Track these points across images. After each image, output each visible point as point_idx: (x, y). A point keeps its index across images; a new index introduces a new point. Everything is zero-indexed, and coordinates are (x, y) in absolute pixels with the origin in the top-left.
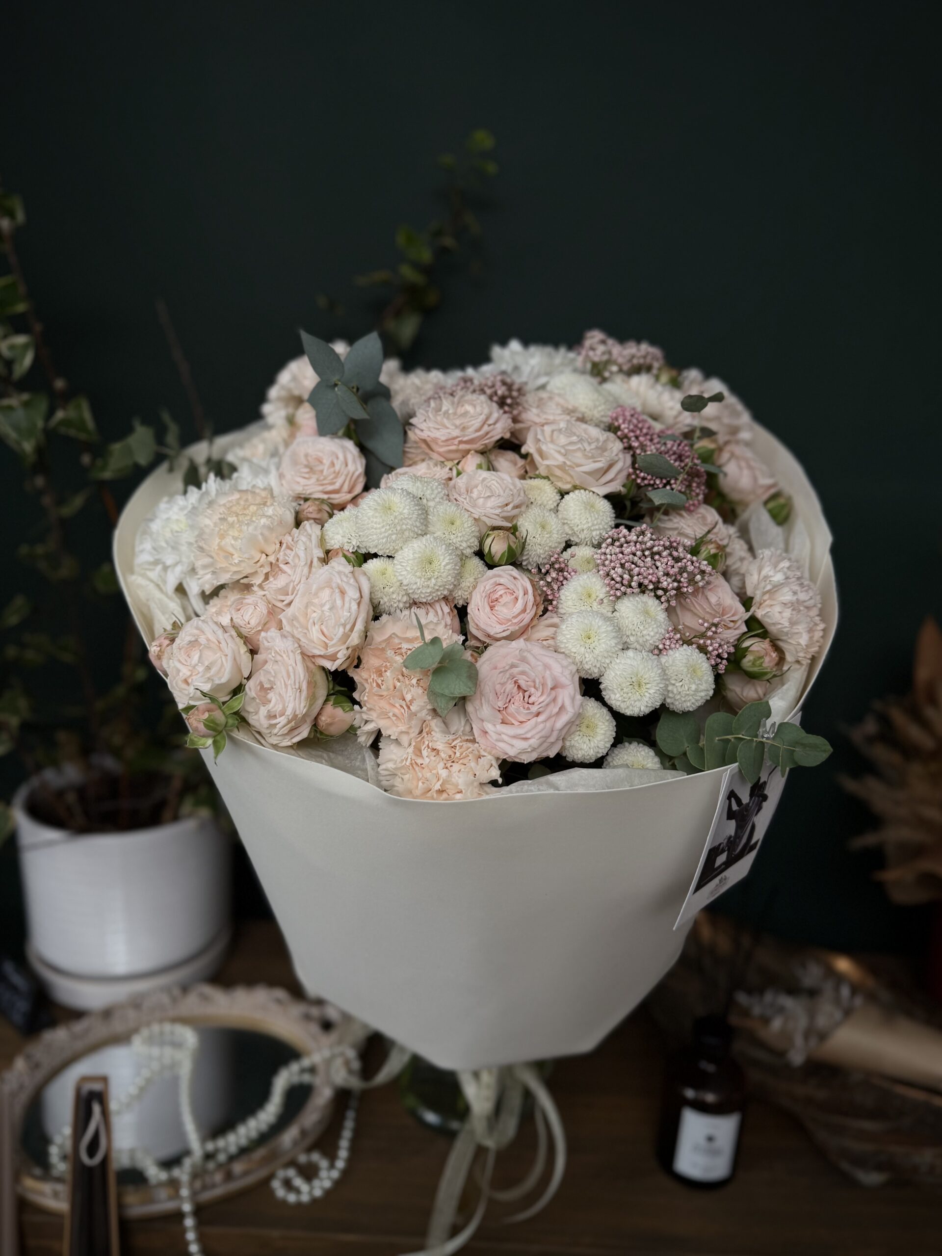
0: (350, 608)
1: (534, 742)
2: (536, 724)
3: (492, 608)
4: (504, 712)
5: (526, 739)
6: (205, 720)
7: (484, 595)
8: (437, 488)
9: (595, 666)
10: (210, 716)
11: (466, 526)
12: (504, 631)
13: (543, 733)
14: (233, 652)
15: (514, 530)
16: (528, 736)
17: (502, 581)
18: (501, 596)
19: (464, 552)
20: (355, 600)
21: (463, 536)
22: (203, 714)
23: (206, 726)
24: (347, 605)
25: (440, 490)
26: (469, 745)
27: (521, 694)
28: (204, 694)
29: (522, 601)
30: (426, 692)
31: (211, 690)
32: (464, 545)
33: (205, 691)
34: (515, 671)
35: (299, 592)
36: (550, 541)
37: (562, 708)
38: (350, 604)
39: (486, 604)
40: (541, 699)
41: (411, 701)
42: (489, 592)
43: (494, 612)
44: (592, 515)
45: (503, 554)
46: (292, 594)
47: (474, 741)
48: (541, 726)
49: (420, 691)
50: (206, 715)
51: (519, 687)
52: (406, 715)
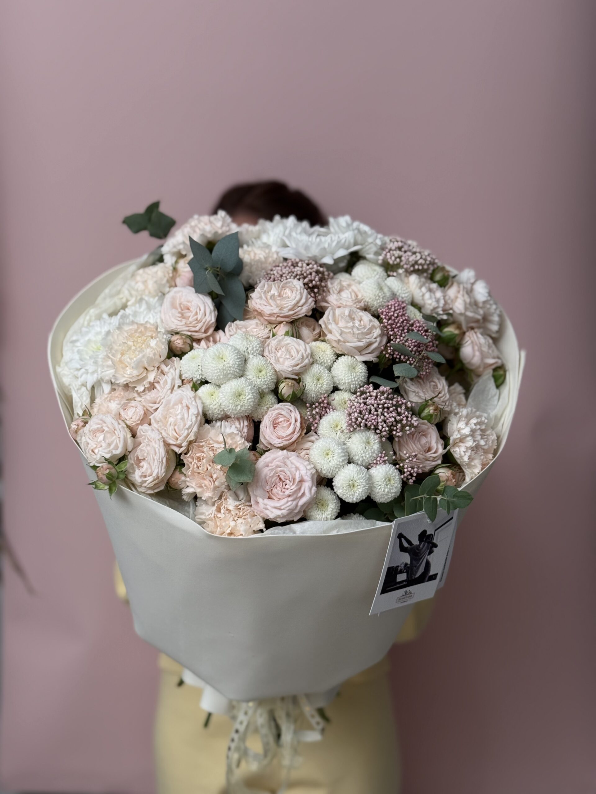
0: (192, 420)
1: (285, 512)
2: (288, 502)
3: (274, 428)
4: (270, 492)
5: (281, 509)
6: (107, 474)
7: (271, 419)
8: (256, 347)
9: (329, 472)
10: (109, 472)
11: (268, 375)
12: (280, 443)
13: (290, 507)
14: (124, 436)
15: (298, 381)
16: (282, 508)
17: (283, 412)
18: (281, 422)
19: (264, 391)
20: (195, 415)
21: (265, 381)
22: (106, 470)
23: (107, 477)
24: (190, 418)
25: (257, 348)
26: (248, 508)
27: (281, 482)
28: (106, 459)
29: (293, 427)
30: (225, 474)
31: (111, 457)
32: (265, 386)
33: (106, 458)
34: (279, 469)
35: (163, 403)
36: (321, 390)
37: (303, 494)
38: (192, 416)
39: (272, 426)
40: (292, 487)
41: (216, 479)
42: (274, 418)
43: (276, 430)
44: (352, 374)
45: (289, 396)
46: (159, 403)
47: (251, 506)
48: (290, 503)
49: (222, 473)
50: (108, 471)
51: (280, 479)
52: (212, 486)
